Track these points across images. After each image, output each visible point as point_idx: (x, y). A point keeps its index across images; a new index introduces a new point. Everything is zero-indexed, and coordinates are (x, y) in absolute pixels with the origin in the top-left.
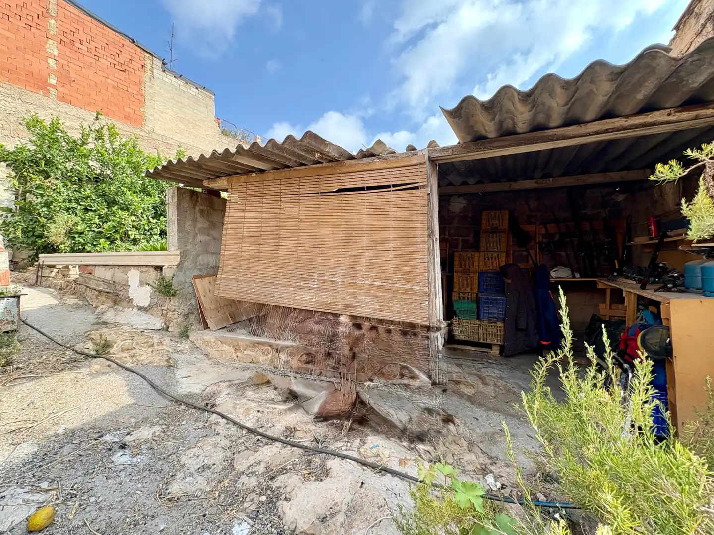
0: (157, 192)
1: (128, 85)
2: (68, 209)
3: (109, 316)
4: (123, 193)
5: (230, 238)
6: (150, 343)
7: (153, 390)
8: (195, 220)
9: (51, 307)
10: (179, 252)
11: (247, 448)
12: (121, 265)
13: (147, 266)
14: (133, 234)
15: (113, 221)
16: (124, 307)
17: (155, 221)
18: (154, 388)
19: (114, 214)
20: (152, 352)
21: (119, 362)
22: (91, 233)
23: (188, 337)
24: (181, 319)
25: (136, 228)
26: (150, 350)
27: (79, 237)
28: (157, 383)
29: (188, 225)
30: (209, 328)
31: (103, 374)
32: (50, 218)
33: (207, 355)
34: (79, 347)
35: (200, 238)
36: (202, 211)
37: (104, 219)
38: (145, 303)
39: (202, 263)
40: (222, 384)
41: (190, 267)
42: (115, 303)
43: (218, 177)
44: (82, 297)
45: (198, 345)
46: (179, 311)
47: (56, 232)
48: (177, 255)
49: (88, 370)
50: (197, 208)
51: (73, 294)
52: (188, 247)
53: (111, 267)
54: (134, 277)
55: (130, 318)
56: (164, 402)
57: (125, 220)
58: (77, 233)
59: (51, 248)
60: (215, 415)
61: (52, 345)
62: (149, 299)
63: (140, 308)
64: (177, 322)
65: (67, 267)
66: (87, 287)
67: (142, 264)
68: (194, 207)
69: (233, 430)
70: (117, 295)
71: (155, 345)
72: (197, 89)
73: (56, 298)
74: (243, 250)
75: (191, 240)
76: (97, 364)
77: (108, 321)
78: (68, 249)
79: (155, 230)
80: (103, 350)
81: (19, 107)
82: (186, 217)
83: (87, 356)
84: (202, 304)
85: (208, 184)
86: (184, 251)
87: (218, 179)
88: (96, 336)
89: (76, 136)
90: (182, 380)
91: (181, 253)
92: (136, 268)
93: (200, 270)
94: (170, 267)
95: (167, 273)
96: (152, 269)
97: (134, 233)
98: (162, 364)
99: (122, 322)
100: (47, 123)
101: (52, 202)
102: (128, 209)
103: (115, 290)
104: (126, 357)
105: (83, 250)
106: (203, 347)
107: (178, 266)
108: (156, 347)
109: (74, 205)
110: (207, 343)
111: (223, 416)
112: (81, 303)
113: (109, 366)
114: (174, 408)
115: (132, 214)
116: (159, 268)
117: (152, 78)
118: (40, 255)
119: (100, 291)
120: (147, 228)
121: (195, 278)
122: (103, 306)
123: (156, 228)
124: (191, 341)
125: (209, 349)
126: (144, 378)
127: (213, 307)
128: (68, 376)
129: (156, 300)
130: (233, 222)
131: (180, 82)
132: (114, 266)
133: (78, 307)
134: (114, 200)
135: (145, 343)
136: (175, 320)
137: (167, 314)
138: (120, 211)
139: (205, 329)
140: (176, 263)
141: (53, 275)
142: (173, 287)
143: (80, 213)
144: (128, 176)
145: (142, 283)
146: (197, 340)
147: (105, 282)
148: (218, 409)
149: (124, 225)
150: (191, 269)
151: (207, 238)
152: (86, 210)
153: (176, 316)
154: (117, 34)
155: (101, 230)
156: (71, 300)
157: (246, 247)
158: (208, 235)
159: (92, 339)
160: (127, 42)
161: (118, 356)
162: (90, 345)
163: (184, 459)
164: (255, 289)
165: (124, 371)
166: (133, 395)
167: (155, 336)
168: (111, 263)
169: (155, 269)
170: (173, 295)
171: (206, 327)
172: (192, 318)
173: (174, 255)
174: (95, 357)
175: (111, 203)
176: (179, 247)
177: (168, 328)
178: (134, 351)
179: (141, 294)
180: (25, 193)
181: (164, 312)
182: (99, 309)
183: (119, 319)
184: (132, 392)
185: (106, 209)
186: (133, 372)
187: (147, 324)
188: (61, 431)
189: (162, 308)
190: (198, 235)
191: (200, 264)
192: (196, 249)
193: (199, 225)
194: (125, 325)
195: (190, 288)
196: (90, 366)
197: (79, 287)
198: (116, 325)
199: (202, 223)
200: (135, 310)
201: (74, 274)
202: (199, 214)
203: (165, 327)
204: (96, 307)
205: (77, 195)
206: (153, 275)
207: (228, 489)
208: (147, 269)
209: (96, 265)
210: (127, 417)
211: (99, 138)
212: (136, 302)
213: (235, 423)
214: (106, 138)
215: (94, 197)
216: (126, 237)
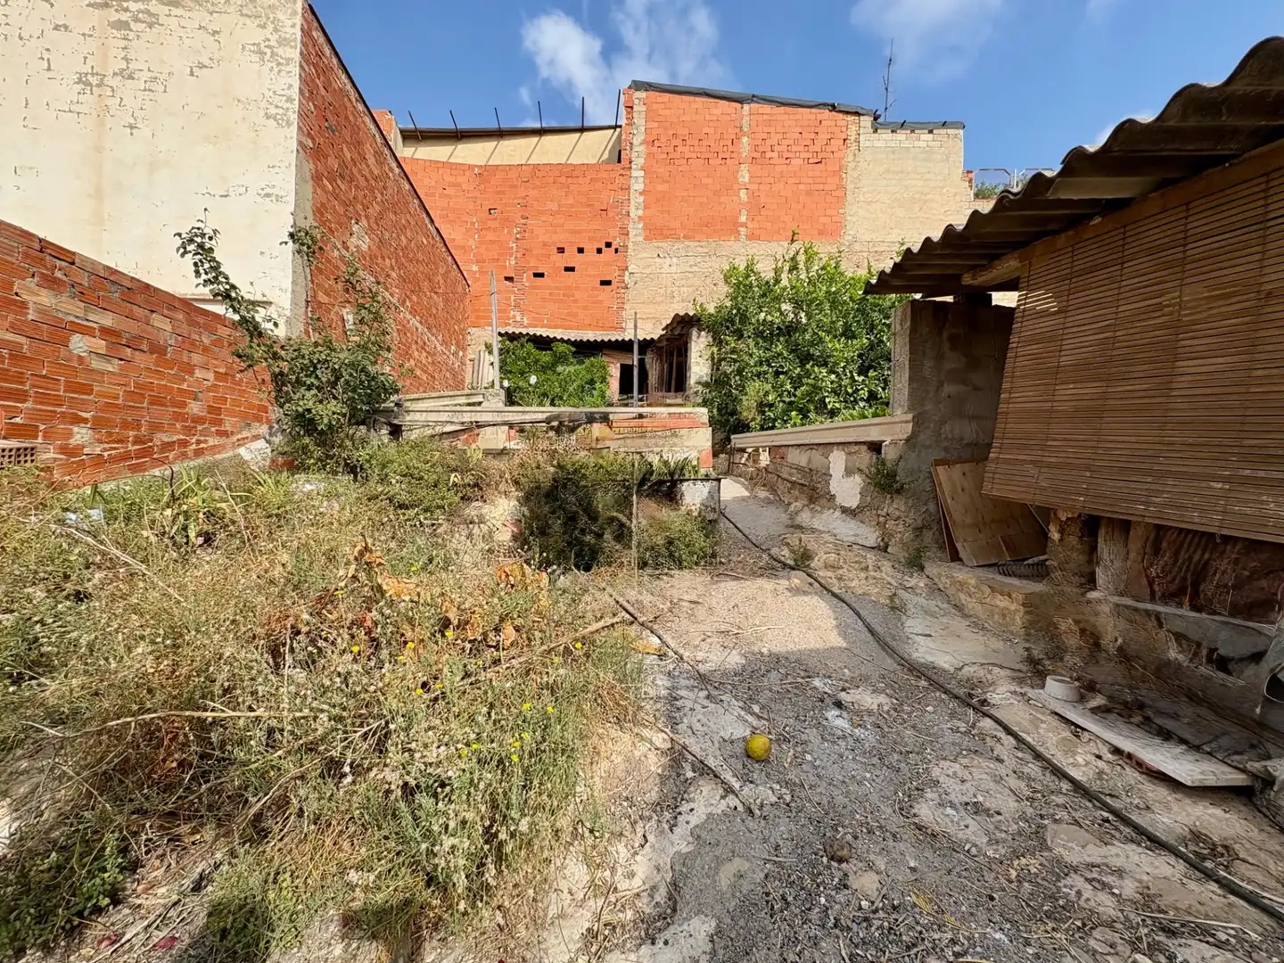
0: (865, 331)
1: (823, 180)
2: (758, 375)
3: (805, 518)
4: (821, 340)
5: (1022, 377)
6: (864, 565)
7: (872, 638)
8: (939, 357)
9: (743, 499)
10: (910, 416)
11: (1076, 823)
12: (820, 444)
13: (856, 443)
14: (831, 402)
15: (807, 384)
16: (823, 508)
17: (861, 378)
18: (873, 635)
19: (808, 374)
20: (867, 578)
21: (823, 582)
22: (781, 404)
23: (922, 568)
24: (908, 535)
25: (835, 393)
26: (863, 575)
27: (769, 410)
28: (878, 629)
29: (928, 364)
30: (961, 560)
31: (805, 593)
32: (742, 389)
33: (958, 607)
34: (774, 551)
35: (948, 389)
36: (953, 340)
37: (797, 382)
38: (853, 502)
39: (950, 436)
40: (996, 670)
41: (928, 443)
42: (812, 500)
43: (998, 257)
44: (773, 490)
45: (941, 586)
46: (907, 519)
47: (748, 408)
48: (907, 422)
49: (787, 583)
50: (945, 334)
51: (764, 485)
52: (928, 407)
53: (807, 448)
54: (837, 461)
55: (830, 522)
56: (890, 663)
57: (823, 381)
58: (767, 405)
59: (743, 427)
60: (988, 720)
61: (748, 545)
62: (859, 496)
63: (845, 510)
64: (902, 540)
65: (757, 450)
66: (779, 476)
67: (850, 440)
68: (940, 334)
69: (1033, 769)
70: (814, 489)
71: (871, 568)
72: (931, 132)
73: (747, 489)
74: (1056, 398)
75: (931, 395)
76: (797, 579)
77: (804, 525)
78: (758, 427)
79: (861, 392)
80: (802, 561)
81: (713, 264)
82: (924, 352)
83: (785, 565)
84: (949, 513)
85: (974, 278)
86: (920, 413)
87: (997, 262)
88: (793, 540)
89: (769, 275)
90: (916, 637)
91: (914, 418)
92: (841, 447)
93: (946, 449)
94: (894, 443)
95: (889, 454)
96: (864, 448)
97: (832, 400)
98: (882, 601)
99: (821, 528)
100: (742, 268)
101: (744, 368)
102: (825, 364)
103: (812, 480)
104: (830, 578)
105: (773, 428)
106: (951, 592)
107: (907, 440)
108: (872, 573)
109: (765, 368)
110: (962, 585)
111: (1009, 731)
112: (771, 497)
113: (811, 584)
114: (907, 679)
115: (832, 372)
116: (875, 447)
117: (857, 152)
118: (732, 437)
119: (793, 483)
120: (850, 391)
121: (938, 463)
122: (797, 504)
123: (862, 389)
124: (928, 577)
125: (962, 596)
126: (858, 614)
127: (969, 520)
128: (766, 584)
129: (869, 498)
130: (1032, 341)
131: (901, 136)
132: (811, 446)
133: (770, 502)
134: (809, 354)
135: (856, 562)
136: (899, 535)
137: (885, 523)
138: (816, 369)
139: (952, 561)
140: (905, 436)
141: (743, 461)
142: (898, 478)
143: (771, 379)
144: (827, 316)
145: (849, 472)
146: (940, 575)
147: (799, 469)
148: (993, 712)
149: (821, 389)
150: (929, 447)
151: (961, 388)
152: (777, 374)
153: (901, 528)
154: (813, 110)
155: (793, 399)
156: (763, 494)
157: (1067, 391)
158: (964, 383)
159: (788, 544)
160: (826, 113)
161: (821, 573)
162: (786, 552)
163: (936, 772)
164: (1088, 484)
165: (829, 596)
166: (844, 635)
167: (869, 556)
168: (807, 442)
169: (869, 448)
170: (898, 492)
171: (955, 557)
172: (928, 537)
173: (902, 422)
174: (794, 569)
175: (805, 358)
176: (910, 409)
177: (887, 547)
178: (841, 572)
179: (847, 488)
180: (720, 360)
181: (881, 519)
182: (792, 508)
183: (817, 524)
184: (842, 629)
185: (799, 369)
186: (843, 601)
187: (856, 535)
188: (765, 651)
189: (879, 512)
190: (945, 385)
191: (946, 438)
192: (940, 410)
193: (948, 366)
194: (824, 532)
195: (927, 481)
196: (789, 579)
197: (770, 476)
198: (813, 531)
199: (953, 361)
200: (838, 513)
201: (764, 459)
202: (947, 345)
203: (882, 544)
204: (789, 504)
205: (768, 354)
206: (865, 458)
207: (1040, 881)
208: (857, 448)
209: (789, 446)
210: (839, 665)
211: (794, 268)
212: (839, 501)
213: (1038, 756)
214: (801, 265)
215: (785, 354)
216: (821, 407)
